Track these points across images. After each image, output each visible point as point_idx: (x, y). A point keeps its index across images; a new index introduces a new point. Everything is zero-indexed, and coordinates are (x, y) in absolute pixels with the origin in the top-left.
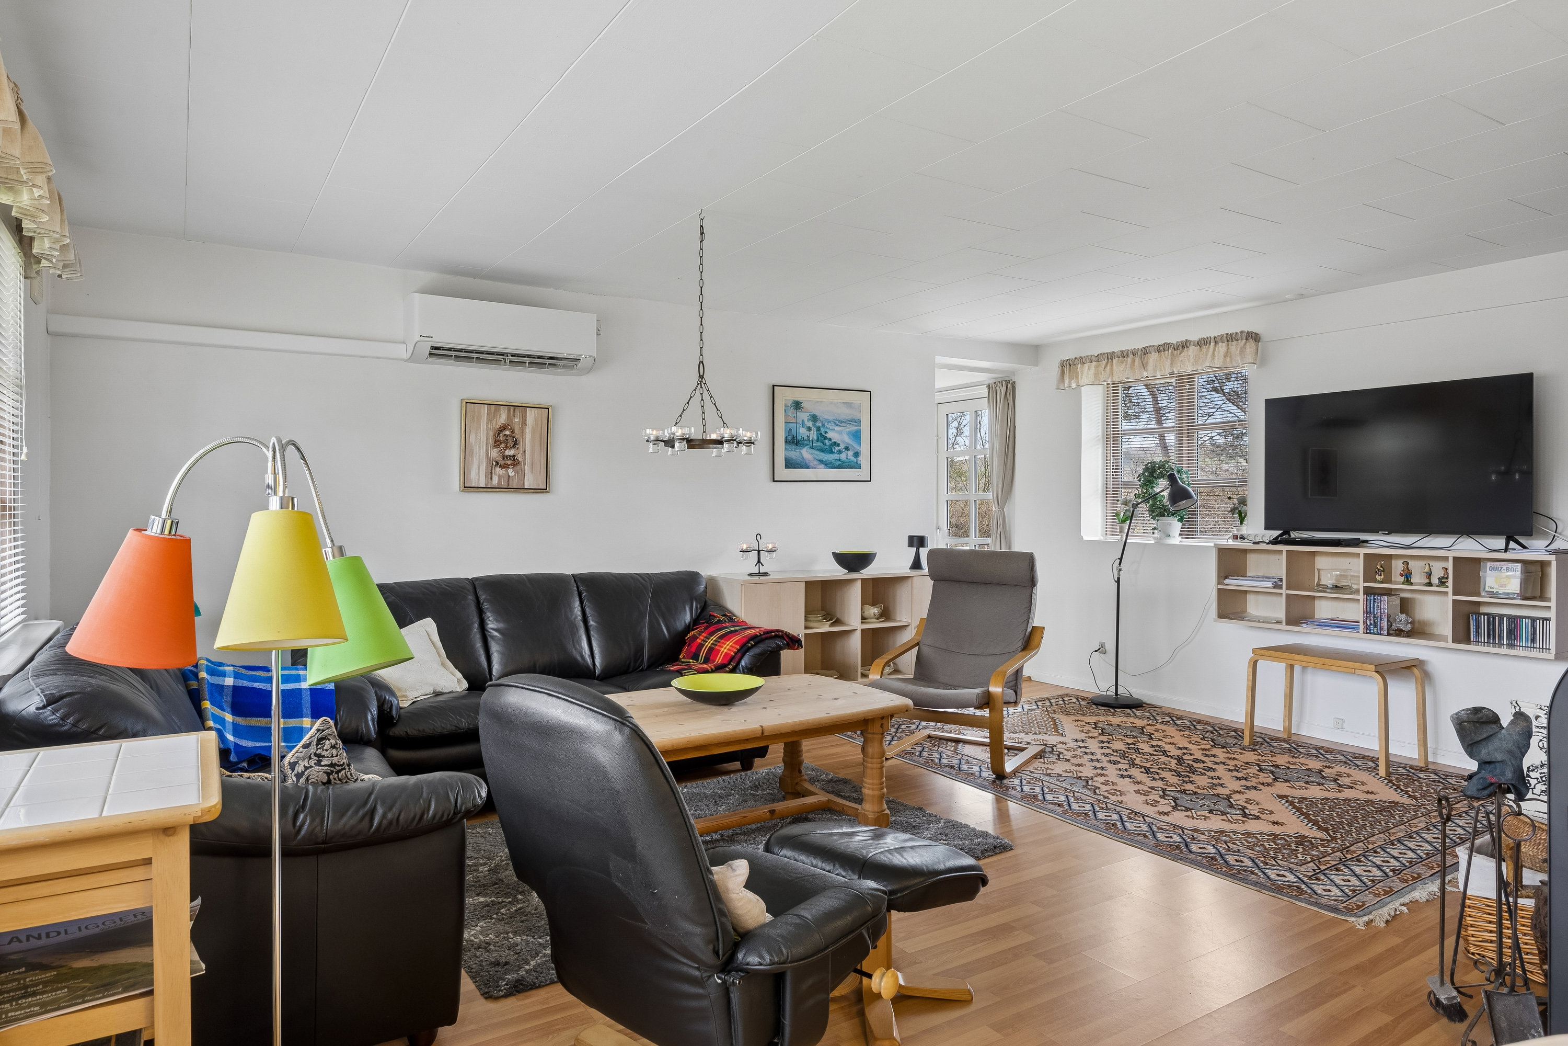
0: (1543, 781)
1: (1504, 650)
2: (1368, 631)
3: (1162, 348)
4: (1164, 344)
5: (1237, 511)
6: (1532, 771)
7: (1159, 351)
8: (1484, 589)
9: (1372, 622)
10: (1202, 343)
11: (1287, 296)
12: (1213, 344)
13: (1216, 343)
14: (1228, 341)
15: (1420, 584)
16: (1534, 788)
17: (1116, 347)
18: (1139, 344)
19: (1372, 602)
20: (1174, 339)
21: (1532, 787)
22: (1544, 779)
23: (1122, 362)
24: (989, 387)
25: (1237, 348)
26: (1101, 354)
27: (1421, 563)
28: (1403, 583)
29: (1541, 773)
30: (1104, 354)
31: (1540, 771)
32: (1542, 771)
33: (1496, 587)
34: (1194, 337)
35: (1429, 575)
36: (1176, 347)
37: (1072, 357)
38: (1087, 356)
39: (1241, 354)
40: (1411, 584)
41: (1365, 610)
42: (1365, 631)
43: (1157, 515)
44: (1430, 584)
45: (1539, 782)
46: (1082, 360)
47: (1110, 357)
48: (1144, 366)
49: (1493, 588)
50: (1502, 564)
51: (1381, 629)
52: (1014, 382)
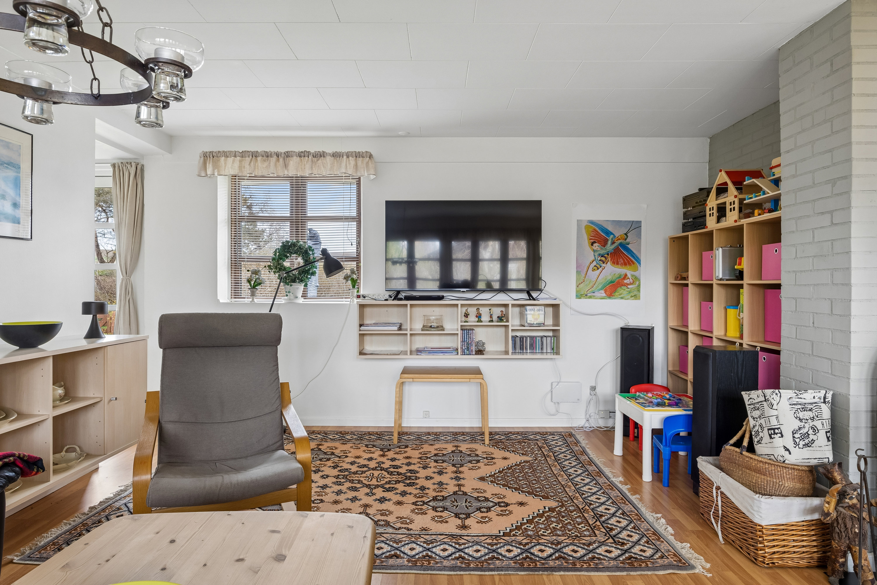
0: (803, 439)
1: (529, 356)
2: (464, 353)
3: (302, 155)
4: (305, 151)
5: (350, 278)
6: (795, 433)
7: (300, 157)
8: (527, 322)
9: (466, 347)
10: (336, 155)
11: (399, 133)
12: (345, 157)
13: (348, 157)
14: (356, 157)
15: (486, 322)
16: (799, 444)
17: (260, 148)
18: (282, 149)
19: (466, 335)
20: (313, 149)
21: (798, 444)
22: (802, 437)
23: (265, 161)
24: (114, 166)
25: (362, 162)
26: (245, 151)
27: (487, 309)
28: (478, 322)
29: (800, 434)
30: (248, 151)
31: (799, 433)
32: (800, 432)
33: (533, 320)
34: (329, 150)
35: (491, 316)
36: (314, 155)
37: (215, 150)
38: (231, 151)
39: (366, 167)
40: (481, 322)
41: (462, 340)
42: (462, 353)
43: (289, 282)
44: (492, 321)
45: (801, 440)
46: (226, 154)
47: (255, 155)
48: (286, 166)
49: (531, 321)
50: (535, 307)
51: (472, 351)
52: (143, 165)
